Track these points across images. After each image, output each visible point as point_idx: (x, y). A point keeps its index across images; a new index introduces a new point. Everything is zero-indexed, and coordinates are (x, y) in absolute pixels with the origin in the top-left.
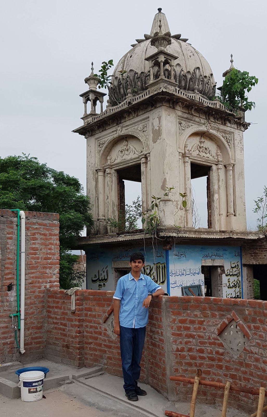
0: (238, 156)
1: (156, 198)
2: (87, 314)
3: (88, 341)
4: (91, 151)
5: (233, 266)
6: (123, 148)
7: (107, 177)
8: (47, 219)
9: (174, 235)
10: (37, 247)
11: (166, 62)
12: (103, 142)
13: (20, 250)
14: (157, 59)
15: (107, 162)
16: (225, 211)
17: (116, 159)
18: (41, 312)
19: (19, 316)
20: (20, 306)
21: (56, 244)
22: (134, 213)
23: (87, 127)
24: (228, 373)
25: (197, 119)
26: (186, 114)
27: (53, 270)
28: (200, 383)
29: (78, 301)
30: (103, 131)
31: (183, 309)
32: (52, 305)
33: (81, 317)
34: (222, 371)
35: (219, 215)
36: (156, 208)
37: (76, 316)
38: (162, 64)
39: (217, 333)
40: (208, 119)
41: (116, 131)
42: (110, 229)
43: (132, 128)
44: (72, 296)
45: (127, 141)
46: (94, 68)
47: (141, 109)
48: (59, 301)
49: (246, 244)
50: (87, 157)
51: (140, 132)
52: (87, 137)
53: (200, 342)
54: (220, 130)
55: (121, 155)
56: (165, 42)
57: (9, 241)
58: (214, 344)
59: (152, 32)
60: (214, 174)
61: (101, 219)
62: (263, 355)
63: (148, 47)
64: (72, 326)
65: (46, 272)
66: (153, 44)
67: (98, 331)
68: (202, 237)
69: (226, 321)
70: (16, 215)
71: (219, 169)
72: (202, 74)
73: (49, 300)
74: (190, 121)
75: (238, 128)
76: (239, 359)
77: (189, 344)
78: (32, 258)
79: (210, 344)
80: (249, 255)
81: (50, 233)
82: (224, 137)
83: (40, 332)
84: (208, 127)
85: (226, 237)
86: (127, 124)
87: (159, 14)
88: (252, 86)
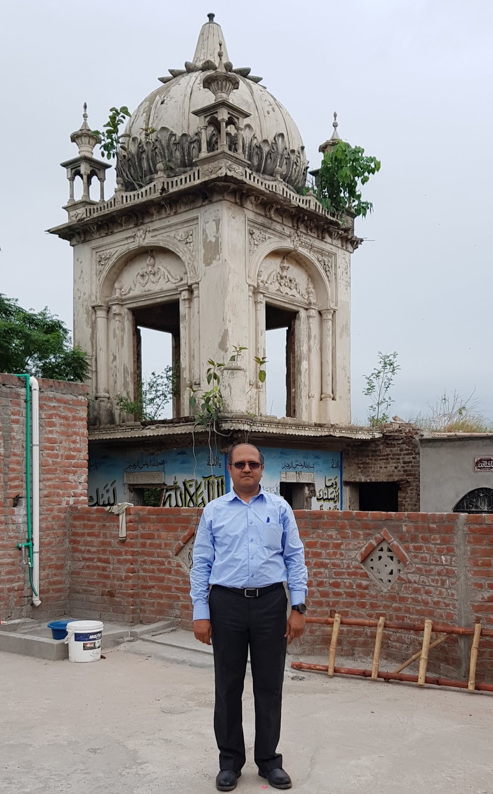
0: (341, 297)
1: (216, 364)
2: (146, 542)
3: (146, 584)
4: (82, 271)
5: (329, 484)
6: (145, 270)
7: (112, 321)
8: (70, 392)
9: (246, 428)
10: (55, 438)
11: (230, 122)
12: (108, 256)
13: (31, 442)
14: (215, 115)
15: (113, 293)
16: (319, 390)
17: (133, 288)
18: (61, 542)
19: (31, 546)
20: (32, 531)
21: (83, 434)
22: (166, 389)
23: (76, 226)
24: (373, 612)
25: (279, 227)
26: (262, 218)
27: (78, 477)
28: (342, 623)
29: (131, 524)
30: (107, 235)
31: (313, 528)
32: (80, 531)
33: (136, 548)
34: (365, 610)
35: (309, 397)
36: (216, 381)
37: (127, 546)
38: (224, 124)
39: (359, 559)
40: (295, 228)
41: (134, 237)
42: (120, 415)
43: (165, 235)
44: (121, 517)
45: (154, 258)
46: (88, 115)
47: (183, 202)
48: (95, 525)
49: (350, 448)
50: (75, 281)
51: (179, 244)
52: (76, 243)
53: (335, 573)
54: (315, 248)
55: (141, 281)
56: (229, 85)
57: (14, 426)
58: (355, 574)
59: (196, 58)
60: (301, 326)
61: (102, 396)
62: (425, 583)
63: (194, 89)
64: (119, 561)
65: (68, 478)
66: (206, 85)
67: (165, 569)
68: (288, 433)
69: (374, 543)
70: (24, 383)
71: (310, 317)
72: (288, 147)
73: (75, 523)
74: (266, 229)
75: (342, 246)
76: (391, 592)
77: (319, 576)
78: (49, 455)
79: (349, 574)
80: (355, 467)
81: (74, 417)
82: (319, 261)
83: (61, 575)
84: (295, 243)
85: (324, 434)
86: (155, 228)
87: (211, 25)
88: (369, 173)
